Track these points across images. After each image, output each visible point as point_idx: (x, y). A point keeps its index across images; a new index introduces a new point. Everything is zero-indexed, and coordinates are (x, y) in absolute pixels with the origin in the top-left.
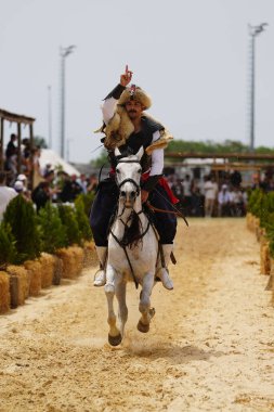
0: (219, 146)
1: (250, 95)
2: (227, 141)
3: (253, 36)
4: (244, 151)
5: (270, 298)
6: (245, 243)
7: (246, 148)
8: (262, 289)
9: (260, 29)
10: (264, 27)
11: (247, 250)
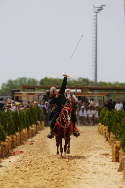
0: (74, 81)
1: (94, 50)
2: (80, 78)
3: (97, 13)
4: (90, 84)
5: (122, 176)
6: (99, 142)
7: (91, 82)
8: (116, 171)
9: (101, 9)
10: (103, 7)
11: (101, 146)
